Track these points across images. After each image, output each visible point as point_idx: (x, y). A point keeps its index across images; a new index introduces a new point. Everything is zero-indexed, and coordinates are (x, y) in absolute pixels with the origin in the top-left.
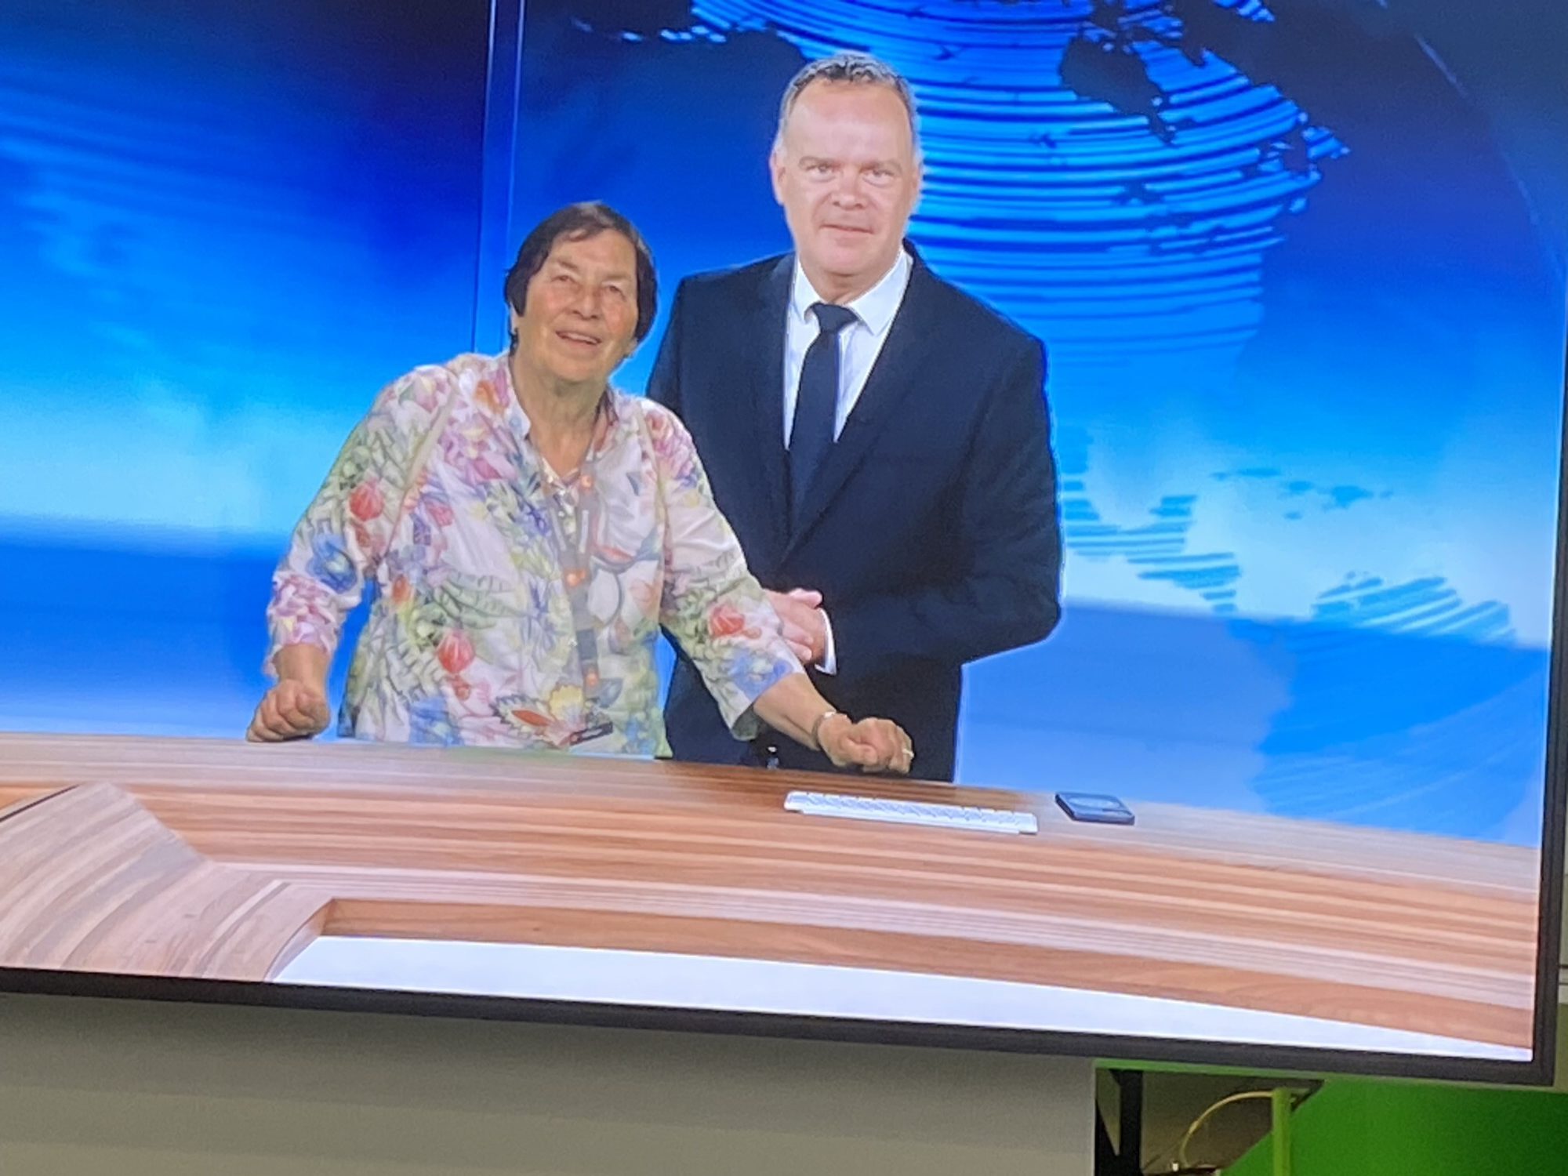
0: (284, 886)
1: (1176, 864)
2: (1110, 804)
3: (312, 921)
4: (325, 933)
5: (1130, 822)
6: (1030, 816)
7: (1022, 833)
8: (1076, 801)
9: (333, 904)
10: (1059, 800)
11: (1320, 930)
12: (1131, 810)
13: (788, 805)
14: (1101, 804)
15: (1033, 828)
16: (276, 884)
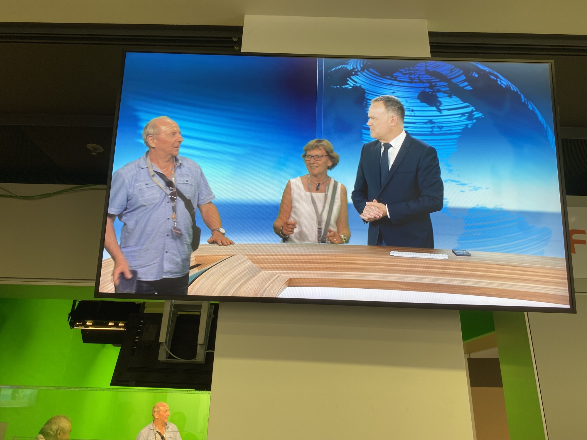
0: (279, 276)
1: (481, 265)
2: (464, 252)
3: (286, 283)
4: (289, 286)
5: (470, 256)
6: (446, 255)
7: (445, 259)
8: (457, 251)
9: (290, 279)
10: (453, 251)
11: (516, 279)
12: (469, 253)
13: (390, 254)
14: (462, 252)
15: (447, 258)
16: (278, 275)
